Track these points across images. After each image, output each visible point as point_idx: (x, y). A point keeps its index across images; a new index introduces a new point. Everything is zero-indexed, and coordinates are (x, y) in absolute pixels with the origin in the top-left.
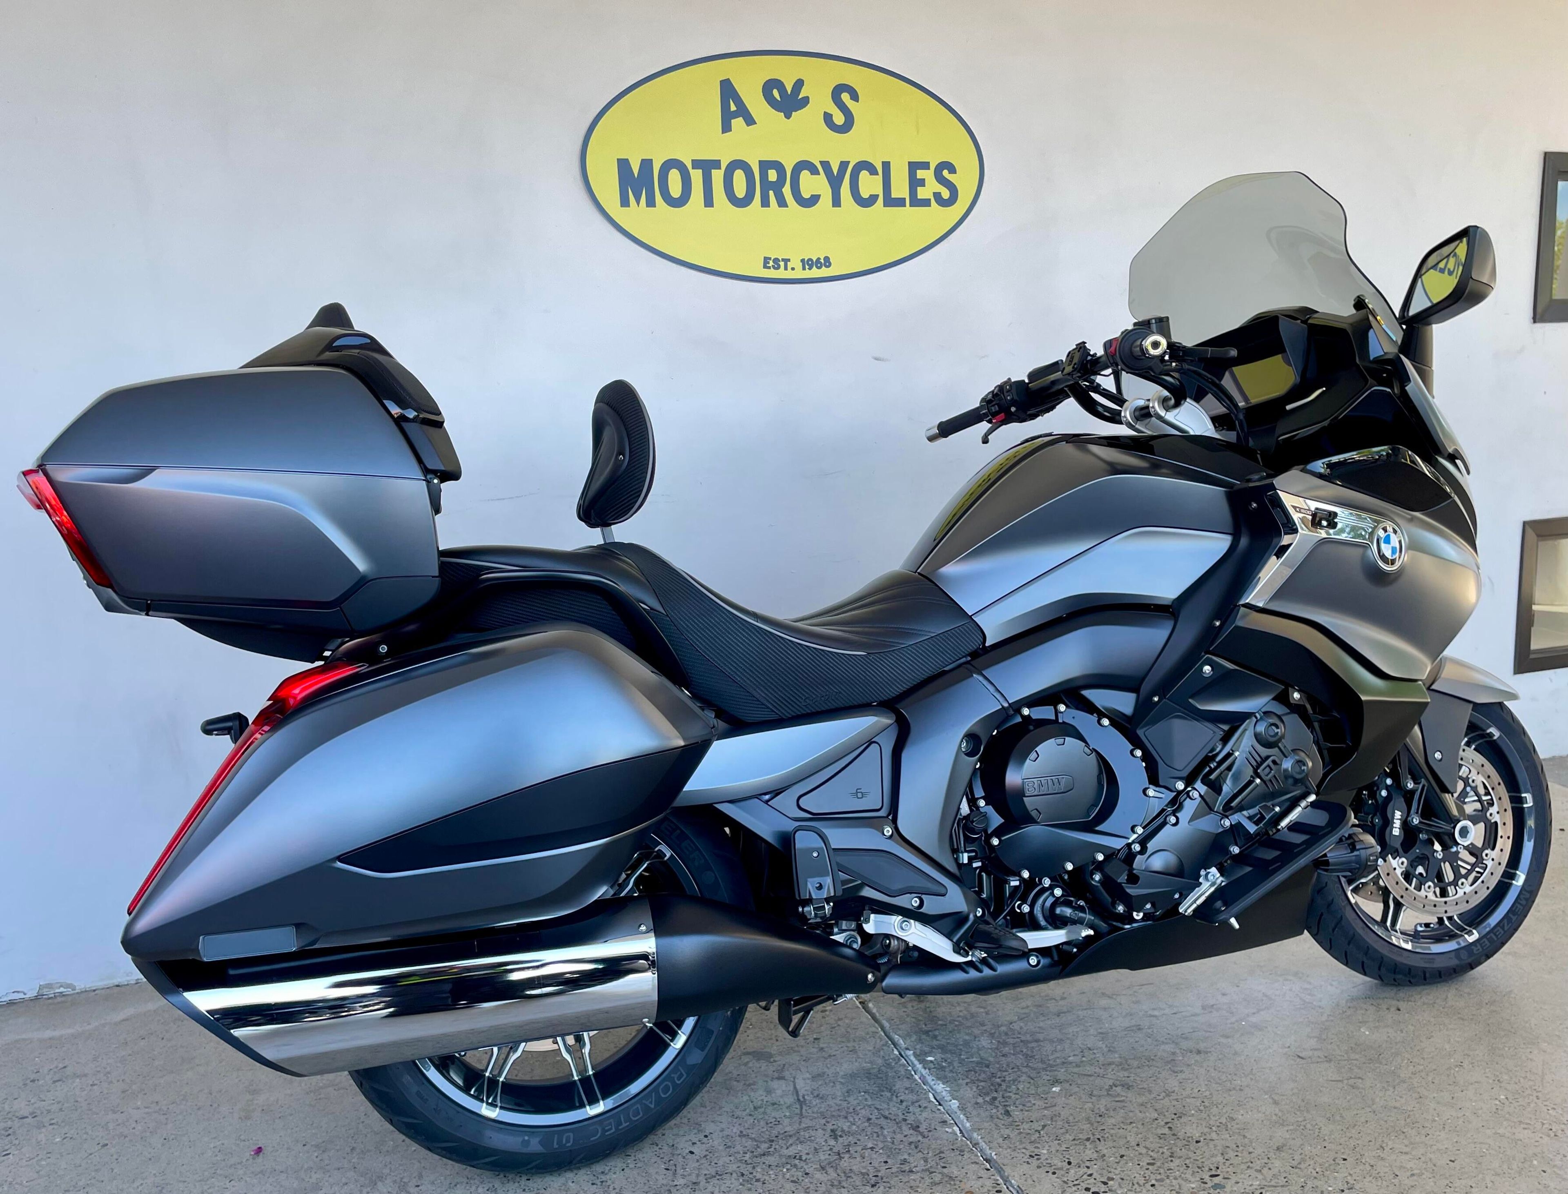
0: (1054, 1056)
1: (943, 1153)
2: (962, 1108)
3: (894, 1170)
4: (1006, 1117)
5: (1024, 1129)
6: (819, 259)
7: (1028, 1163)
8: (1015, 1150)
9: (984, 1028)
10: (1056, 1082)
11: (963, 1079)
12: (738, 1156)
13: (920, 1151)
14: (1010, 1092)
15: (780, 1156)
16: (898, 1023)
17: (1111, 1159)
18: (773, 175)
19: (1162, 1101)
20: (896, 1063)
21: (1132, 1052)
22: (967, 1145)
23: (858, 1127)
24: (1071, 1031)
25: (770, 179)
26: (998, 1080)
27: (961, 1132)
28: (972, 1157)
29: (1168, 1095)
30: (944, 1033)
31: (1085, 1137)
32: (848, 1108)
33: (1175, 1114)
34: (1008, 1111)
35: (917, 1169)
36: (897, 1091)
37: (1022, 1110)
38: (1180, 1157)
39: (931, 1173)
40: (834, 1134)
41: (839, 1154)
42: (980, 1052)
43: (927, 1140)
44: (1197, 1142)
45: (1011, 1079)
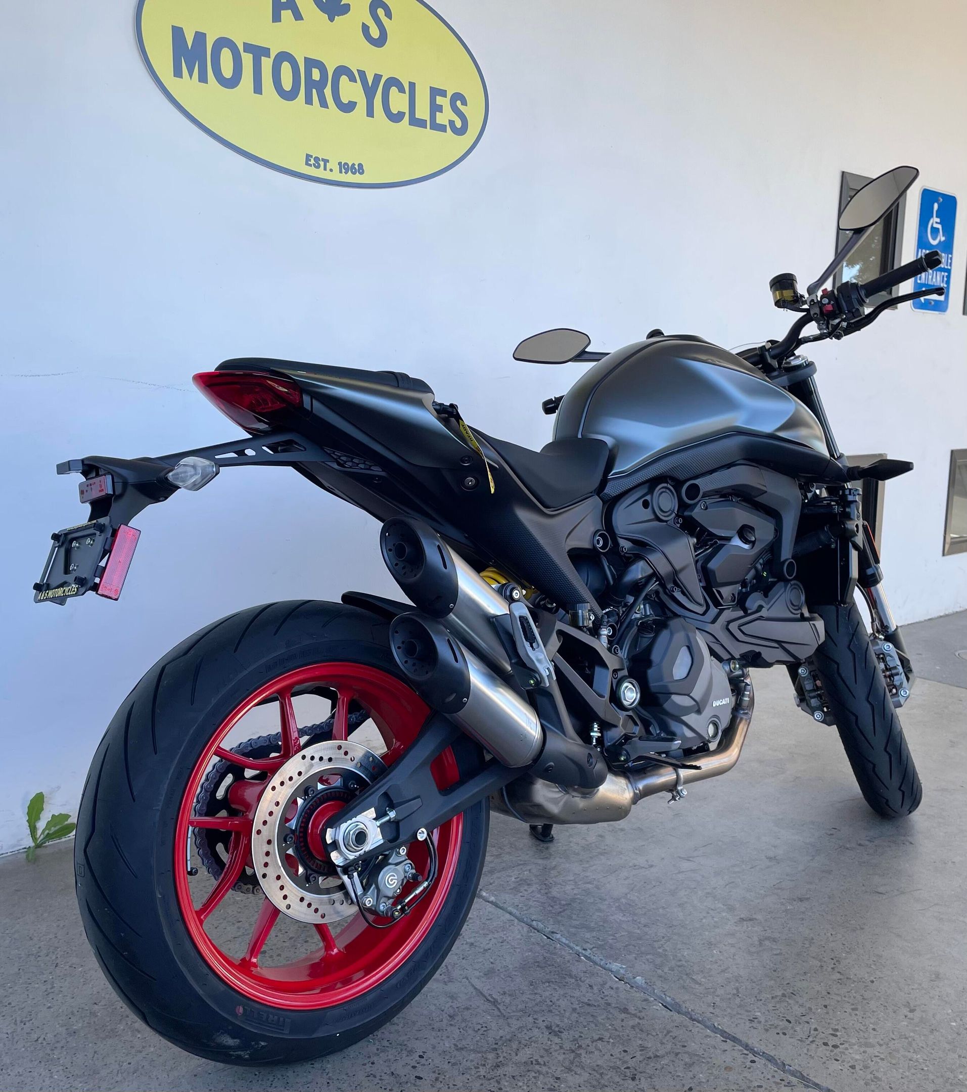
0: (689, 920)
1: (669, 1032)
3: (639, 1057)
6: (354, 164)
7: (753, 1027)
8: (731, 1017)
12: (472, 1072)
13: (648, 1034)
15: (515, 1063)
16: (525, 908)
17: (819, 1010)
18: (316, 74)
23: (568, 1019)
25: (314, 78)
31: (780, 993)
32: (545, 1001)
34: (693, 979)
35: (660, 1052)
36: (577, 975)
39: (677, 1054)
40: (552, 1031)
41: (573, 1051)
42: (623, 926)
43: (645, 1020)
45: (671, 948)
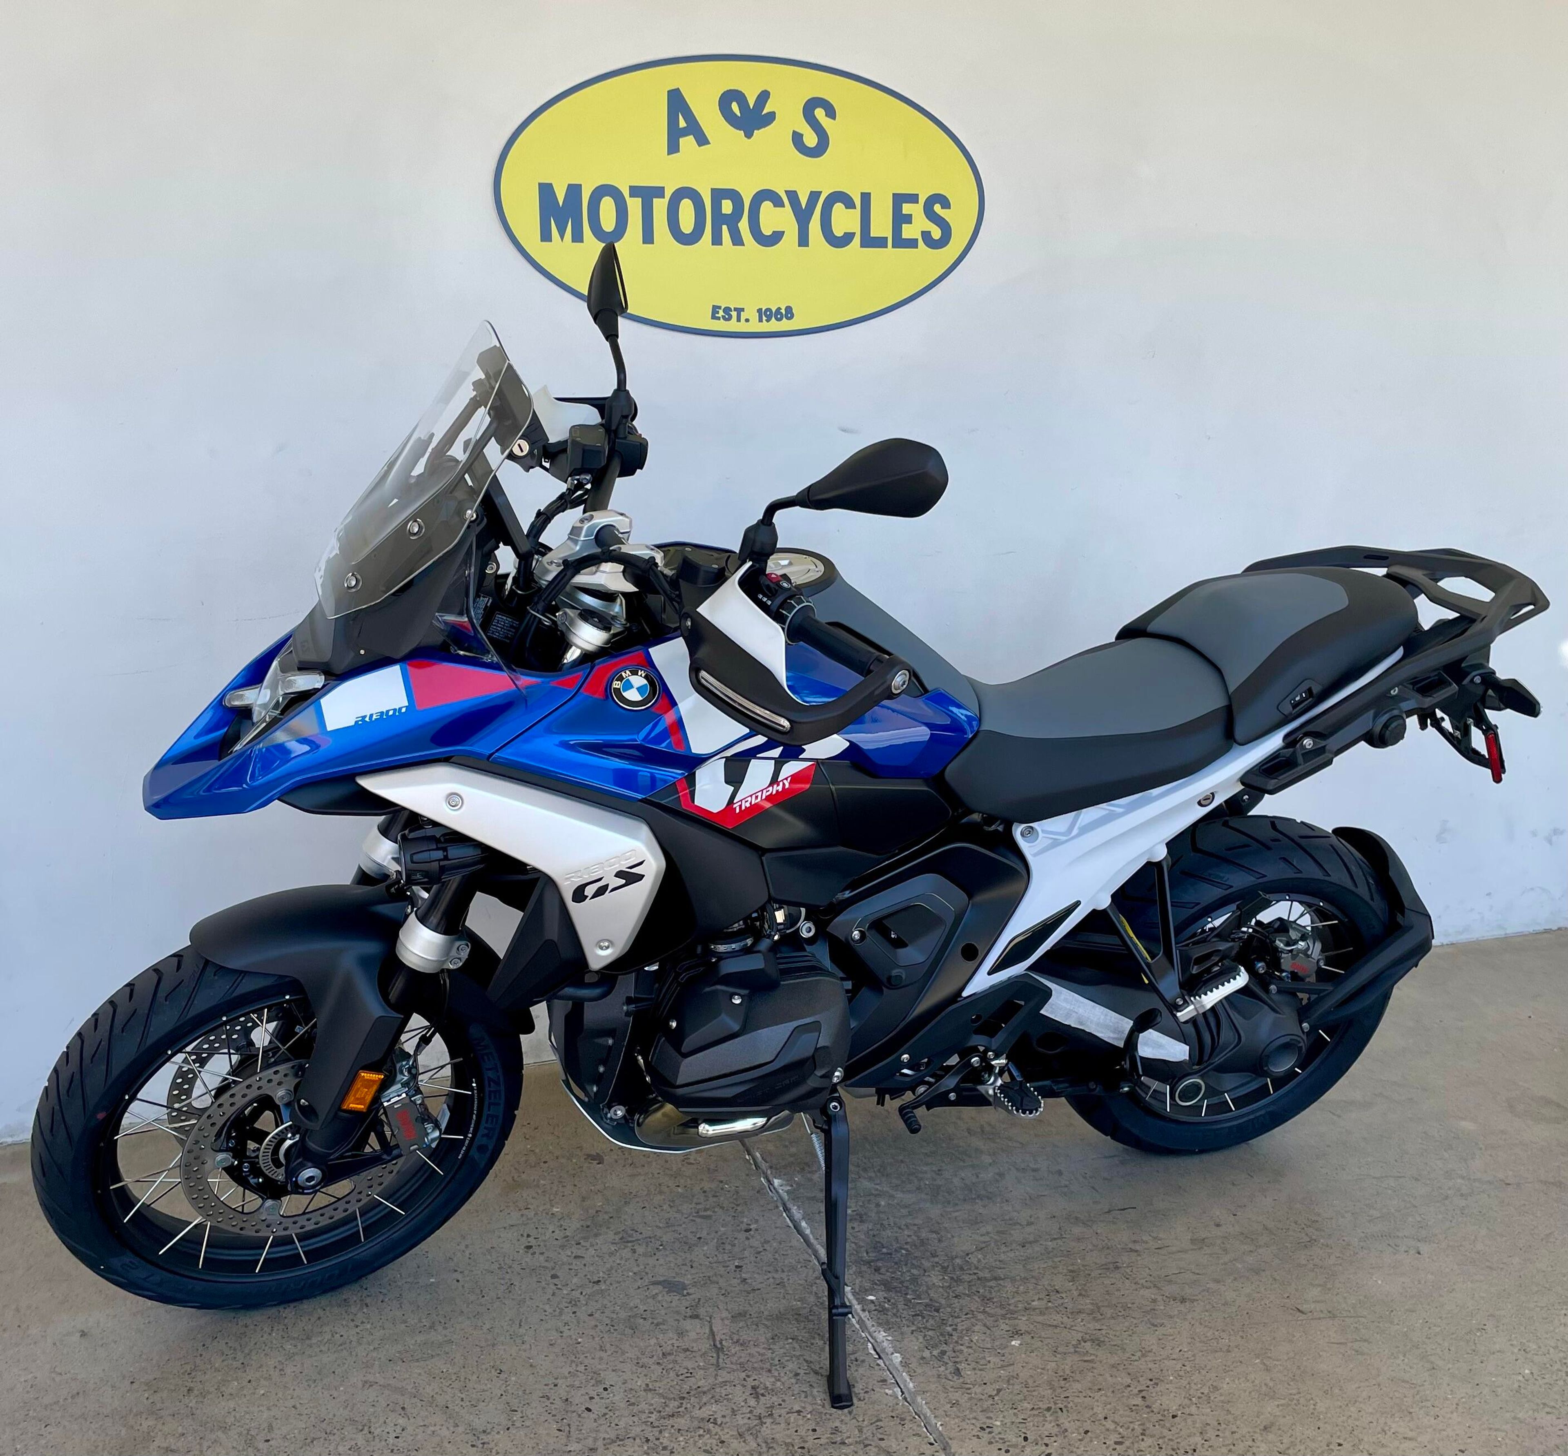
0: (1017, 1300)
2: (905, 1364)
3: (823, 1441)
4: (956, 1377)
5: (976, 1393)
6: (779, 309)
7: (978, 1437)
8: (964, 1420)
9: (936, 1259)
10: (1016, 1333)
11: (908, 1326)
12: (643, 1416)
13: (855, 1418)
14: (962, 1345)
15: (692, 1417)
17: (1074, 1435)
18: (727, 207)
19: (1136, 1363)
21: (1107, 1297)
22: (909, 1412)
23: (783, 1384)
24: (1036, 1267)
25: (724, 212)
26: (949, 1329)
27: (903, 1393)
28: (915, 1428)
29: (1143, 1355)
30: (888, 1265)
31: (1046, 1406)
32: (773, 1359)
33: (1151, 1380)
34: (958, 1369)
37: (974, 1369)
38: (1152, 1436)
40: (755, 1393)
41: (760, 1418)
42: (930, 1293)
43: (863, 1403)
44: (1174, 1417)
45: (964, 1328)
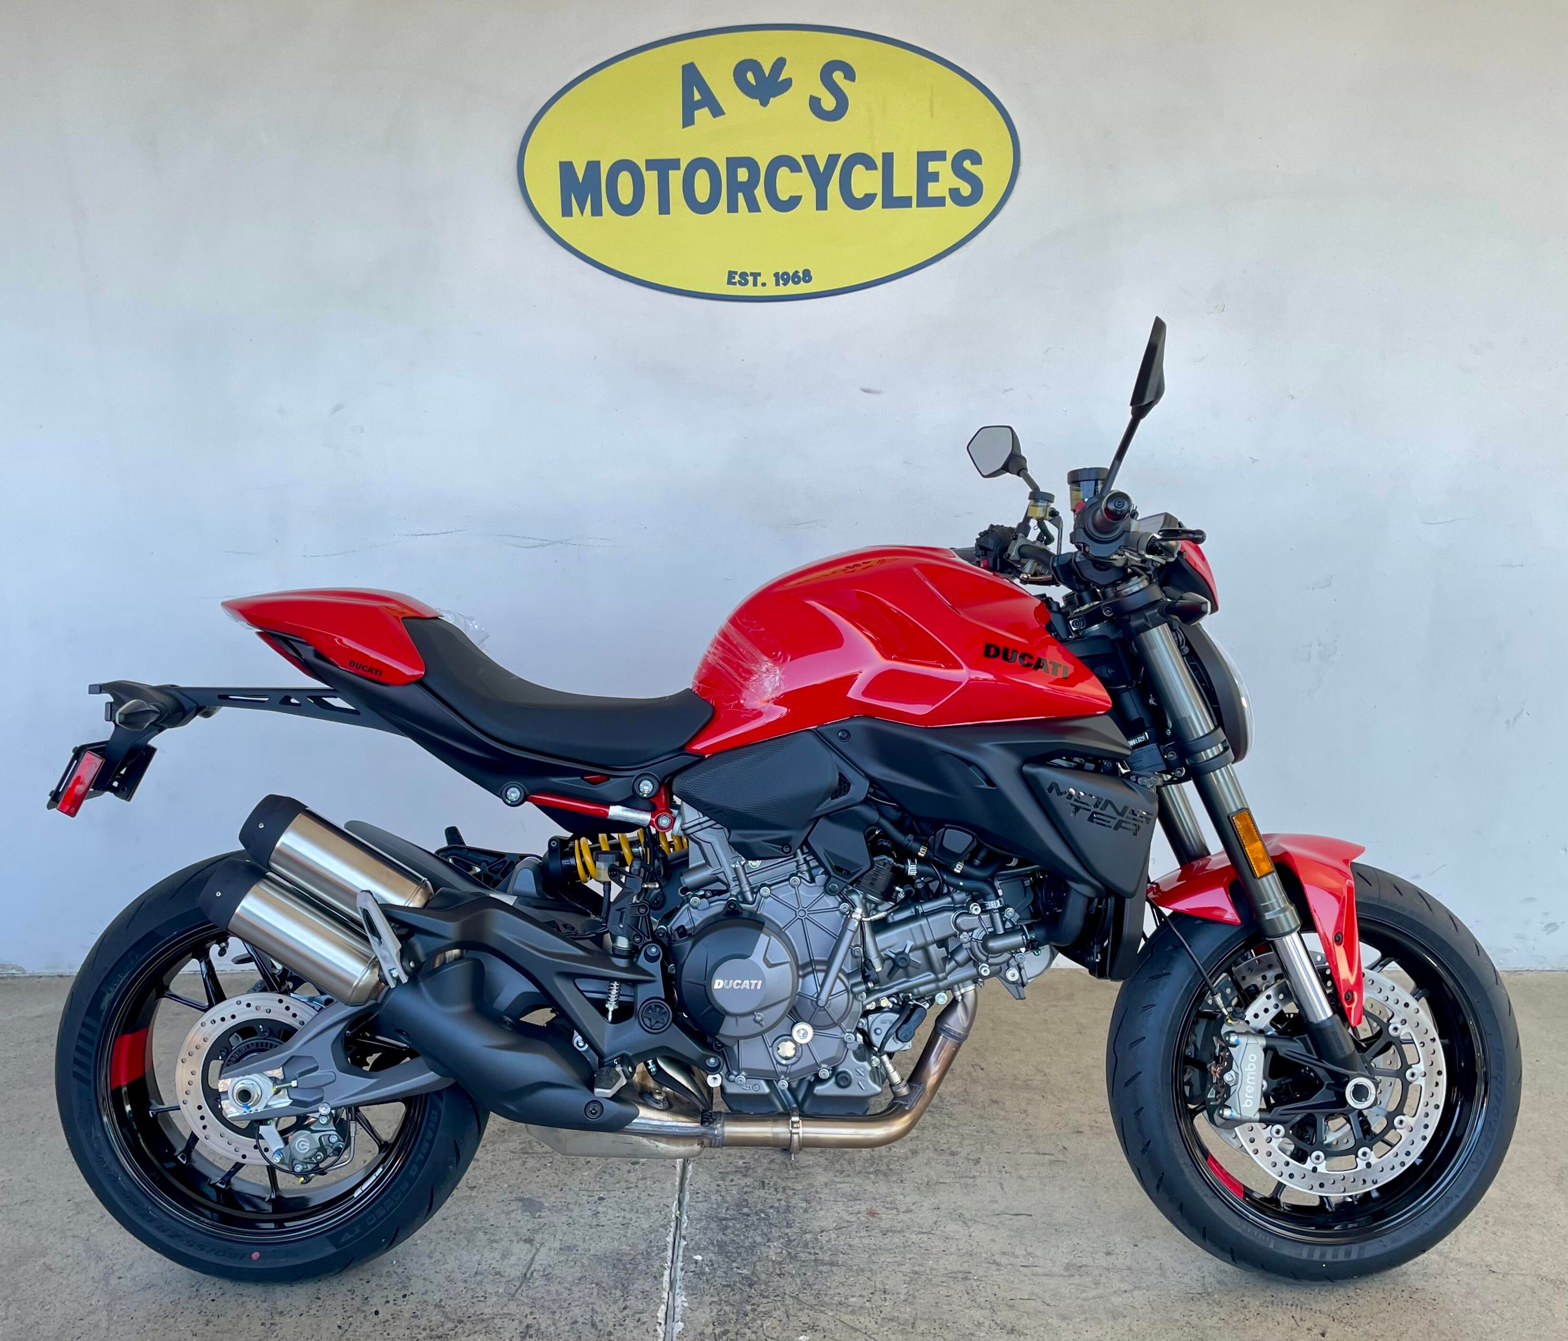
0: (838, 1291)
6: (797, 272)
9: (787, 1231)
11: (712, 1295)
14: (749, 1328)
16: (701, 1198)
18: (743, 174)
20: (656, 1255)
21: (932, 1308)
23: (556, 1327)
24: (883, 1258)
25: (740, 179)
26: (749, 1307)
30: (738, 1226)
32: (565, 1300)
36: (631, 1292)
40: (526, 1332)
42: (758, 1263)
45: (764, 1310)
